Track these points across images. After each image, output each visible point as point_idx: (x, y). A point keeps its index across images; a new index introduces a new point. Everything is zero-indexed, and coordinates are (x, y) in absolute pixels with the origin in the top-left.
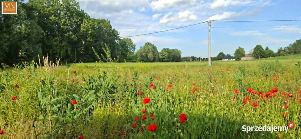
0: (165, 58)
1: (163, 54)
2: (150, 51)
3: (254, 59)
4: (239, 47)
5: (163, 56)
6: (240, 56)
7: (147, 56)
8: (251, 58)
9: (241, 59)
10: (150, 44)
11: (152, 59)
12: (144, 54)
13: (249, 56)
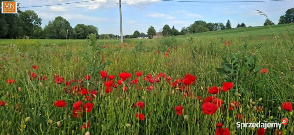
0: (80, 35)
4: (151, 26)
5: (78, 32)
6: (152, 34)
7: (59, 32)
8: (161, 36)
9: (153, 38)
10: (62, 18)
12: (54, 30)
13: (159, 34)
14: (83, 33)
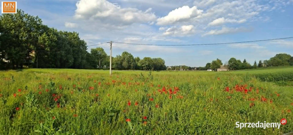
0: (144, 66)
1: (143, 63)
2: (125, 59)
3: (229, 70)
4: (217, 59)
5: (143, 64)
6: (216, 67)
7: (121, 63)
8: (226, 70)
9: (217, 70)
10: (127, 53)
11: (126, 67)
12: (119, 62)
13: (224, 68)
14: (148, 65)
